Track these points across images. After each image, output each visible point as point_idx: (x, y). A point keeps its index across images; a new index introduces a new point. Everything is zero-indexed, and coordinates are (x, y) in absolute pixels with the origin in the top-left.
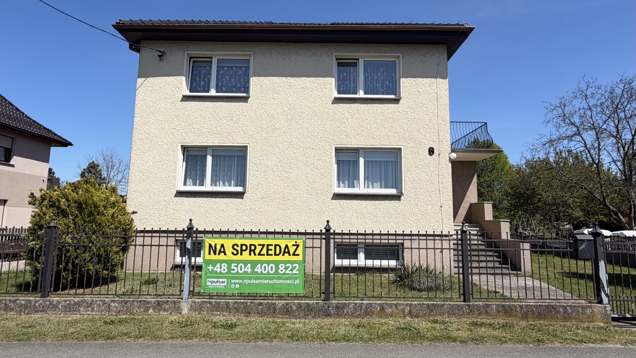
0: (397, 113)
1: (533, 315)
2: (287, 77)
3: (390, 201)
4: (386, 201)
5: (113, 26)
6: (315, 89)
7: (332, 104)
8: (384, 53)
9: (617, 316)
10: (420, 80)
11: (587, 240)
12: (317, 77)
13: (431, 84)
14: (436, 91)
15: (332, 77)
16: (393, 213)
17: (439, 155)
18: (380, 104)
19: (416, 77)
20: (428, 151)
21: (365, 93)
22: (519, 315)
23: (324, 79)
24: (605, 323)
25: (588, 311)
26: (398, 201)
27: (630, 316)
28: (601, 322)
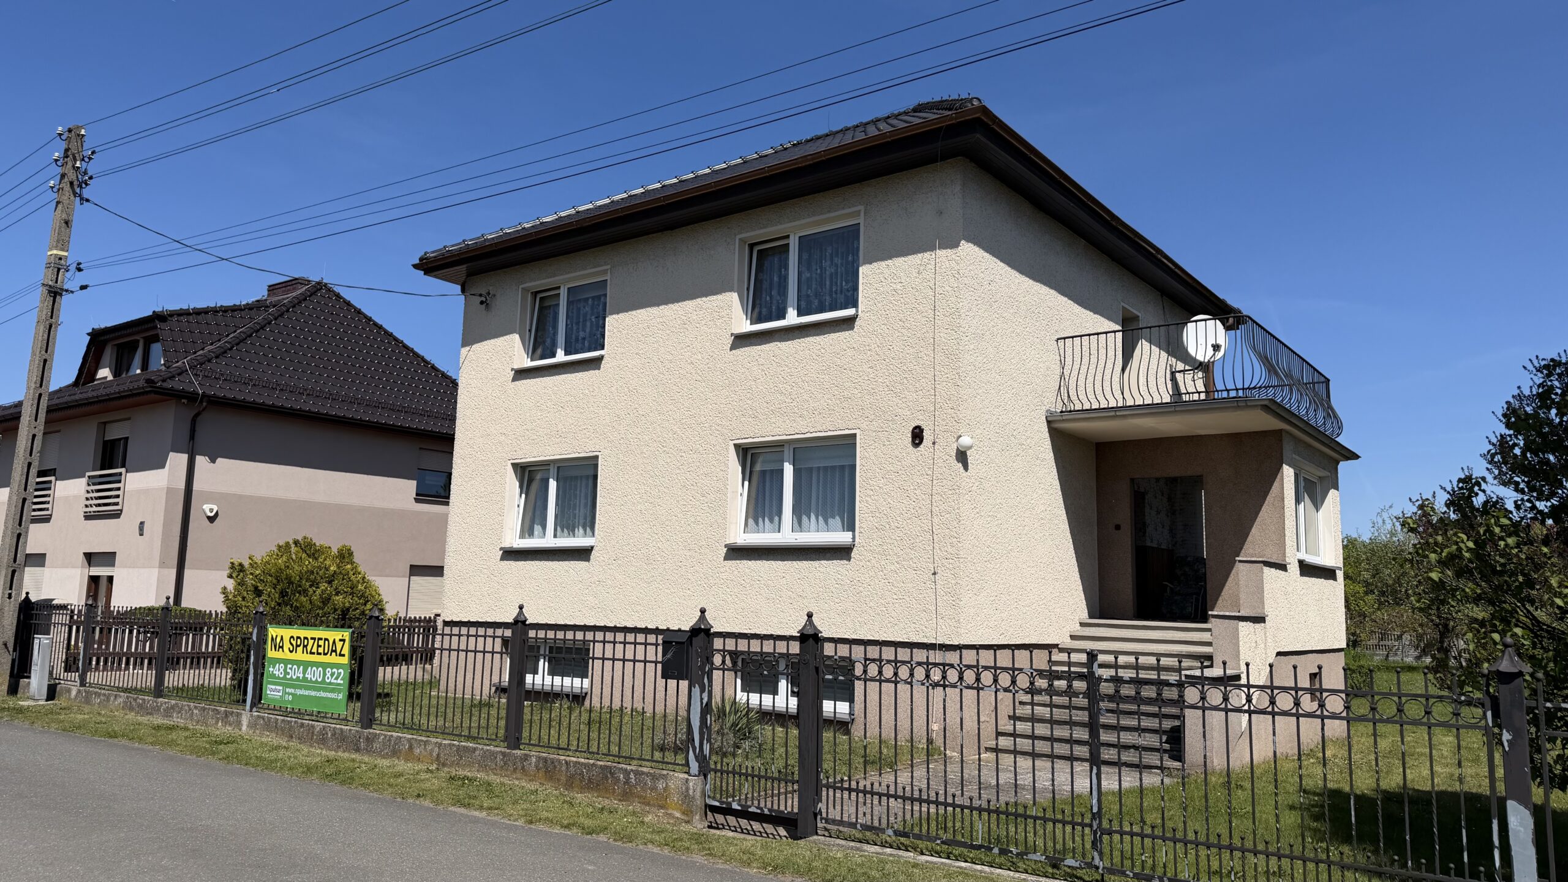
0: (850, 352)
1: (581, 781)
2: (658, 305)
3: (830, 562)
4: (822, 562)
5: (415, 266)
6: (703, 322)
7: (731, 349)
8: (829, 212)
9: (717, 804)
10: (899, 261)
11: (676, 642)
12: (706, 296)
13: (922, 268)
14: (932, 284)
15: (731, 290)
16: (834, 590)
17: (934, 443)
18: (818, 335)
19: (890, 258)
20: (910, 435)
21: (800, 314)
22: (563, 779)
23: (719, 297)
24: (683, 813)
25: (661, 785)
26: (845, 562)
27: (739, 808)
28: (676, 809)
